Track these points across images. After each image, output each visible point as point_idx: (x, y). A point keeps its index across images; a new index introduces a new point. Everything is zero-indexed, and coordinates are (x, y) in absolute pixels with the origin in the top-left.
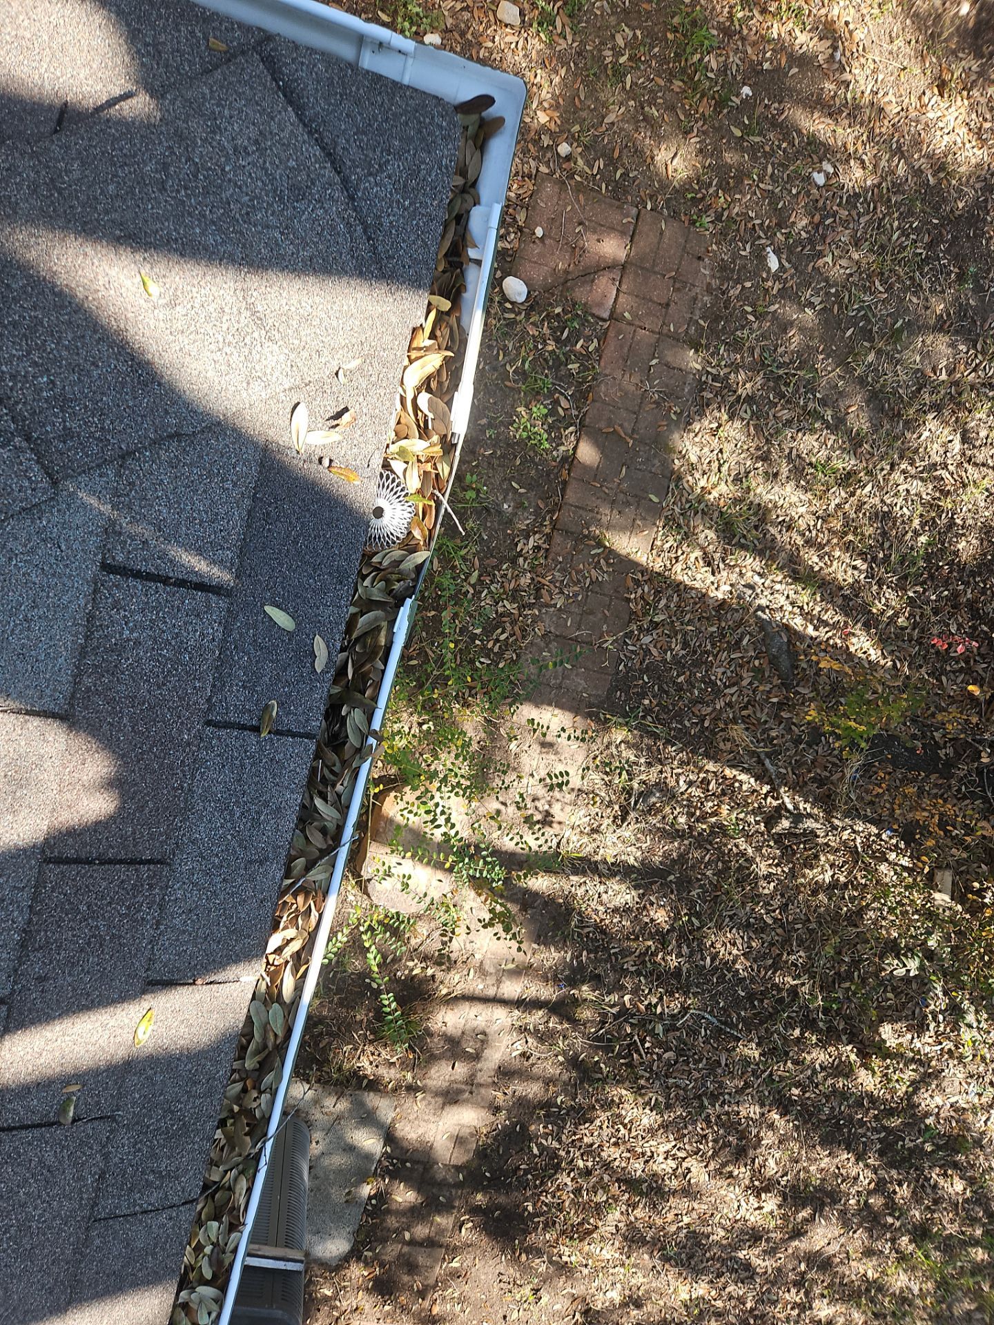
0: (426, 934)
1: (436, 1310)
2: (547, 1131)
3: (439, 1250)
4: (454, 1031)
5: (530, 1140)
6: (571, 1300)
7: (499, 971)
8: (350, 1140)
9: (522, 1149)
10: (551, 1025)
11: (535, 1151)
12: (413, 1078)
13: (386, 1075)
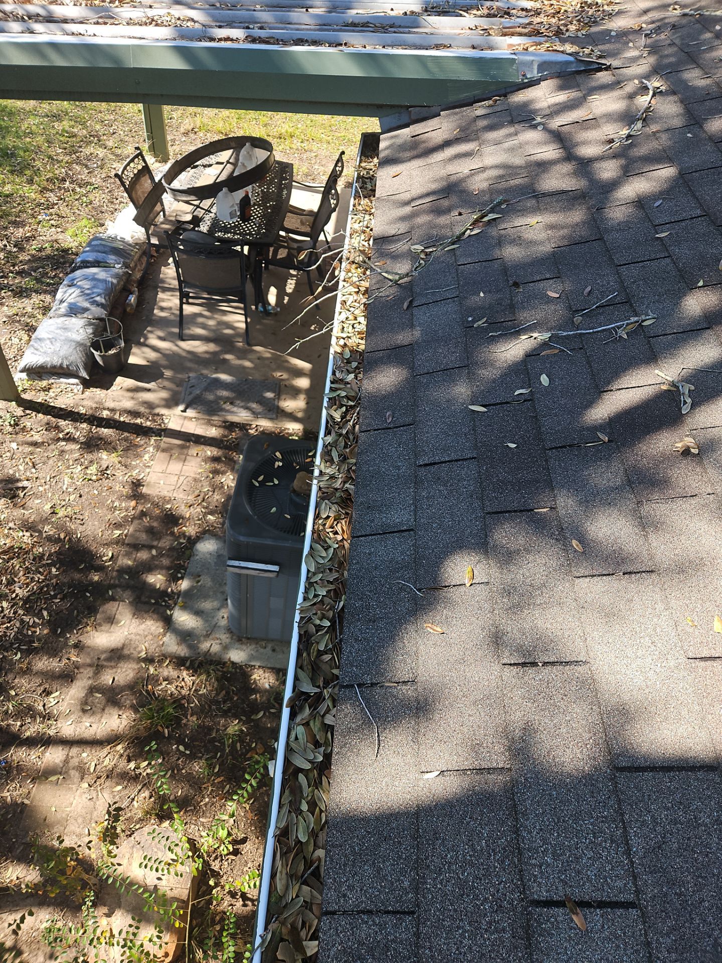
0: (135, 803)
1: (133, 503)
2: (33, 629)
3: (129, 542)
4: (111, 711)
5: (49, 621)
6: (25, 506)
7: (66, 772)
8: (198, 619)
9: (57, 614)
10: (19, 723)
11: (45, 613)
12: (148, 669)
13: (171, 670)
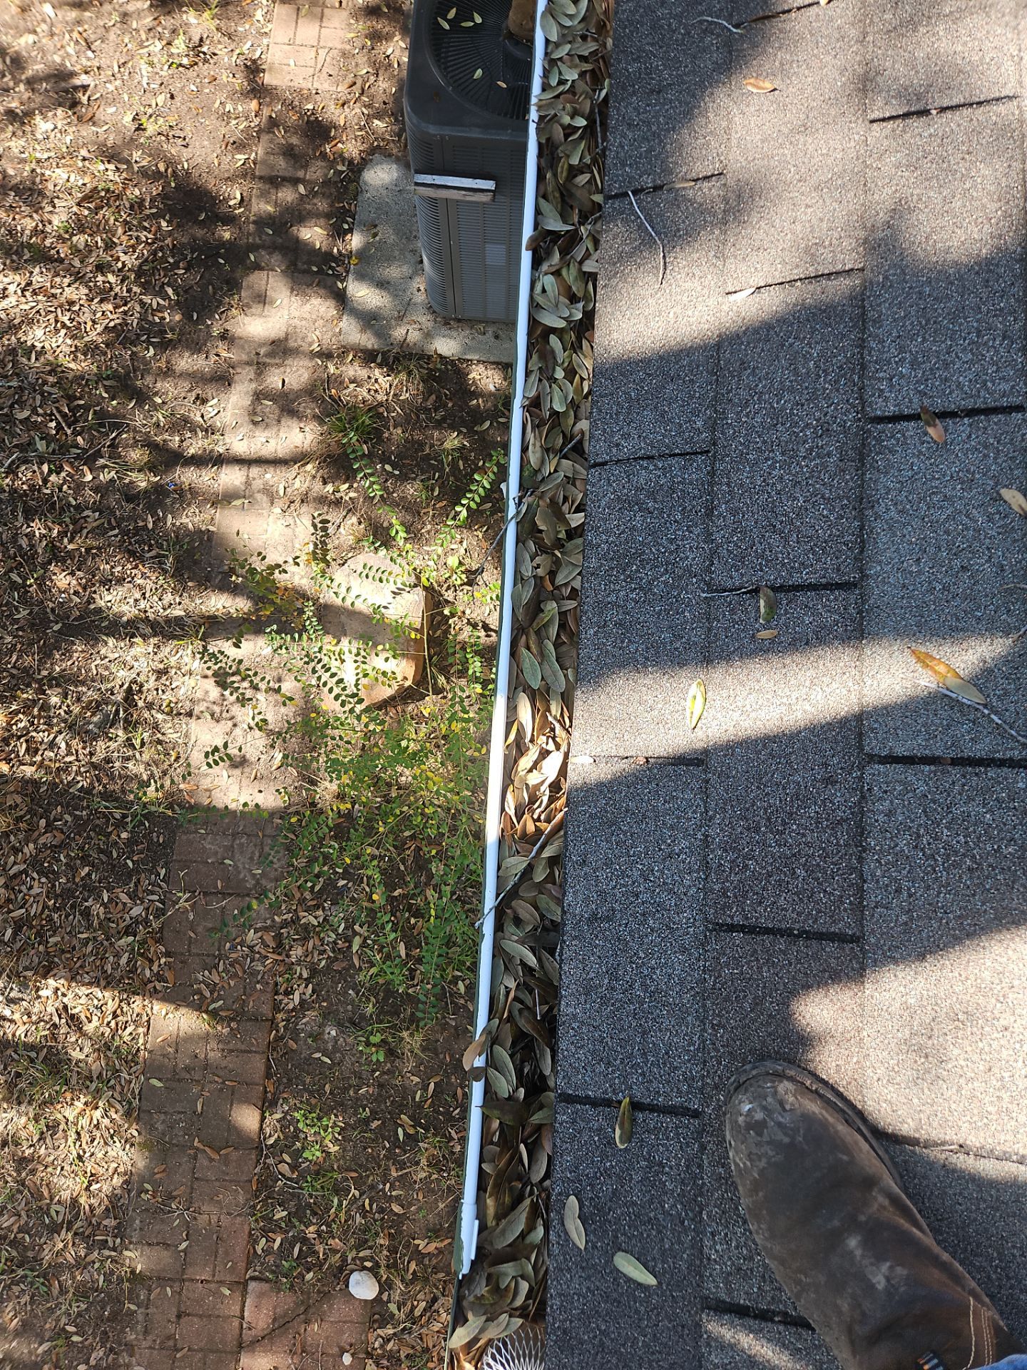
1: (254, 105)
2: (160, 315)
3: (262, 174)
4: (289, 423)
5: (178, 303)
6: (95, 119)
7: (251, 496)
8: (384, 294)
9: (186, 292)
10: (177, 438)
11: (170, 291)
12: (327, 367)
13: (358, 368)
